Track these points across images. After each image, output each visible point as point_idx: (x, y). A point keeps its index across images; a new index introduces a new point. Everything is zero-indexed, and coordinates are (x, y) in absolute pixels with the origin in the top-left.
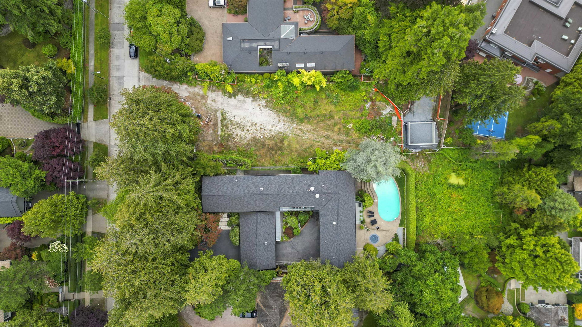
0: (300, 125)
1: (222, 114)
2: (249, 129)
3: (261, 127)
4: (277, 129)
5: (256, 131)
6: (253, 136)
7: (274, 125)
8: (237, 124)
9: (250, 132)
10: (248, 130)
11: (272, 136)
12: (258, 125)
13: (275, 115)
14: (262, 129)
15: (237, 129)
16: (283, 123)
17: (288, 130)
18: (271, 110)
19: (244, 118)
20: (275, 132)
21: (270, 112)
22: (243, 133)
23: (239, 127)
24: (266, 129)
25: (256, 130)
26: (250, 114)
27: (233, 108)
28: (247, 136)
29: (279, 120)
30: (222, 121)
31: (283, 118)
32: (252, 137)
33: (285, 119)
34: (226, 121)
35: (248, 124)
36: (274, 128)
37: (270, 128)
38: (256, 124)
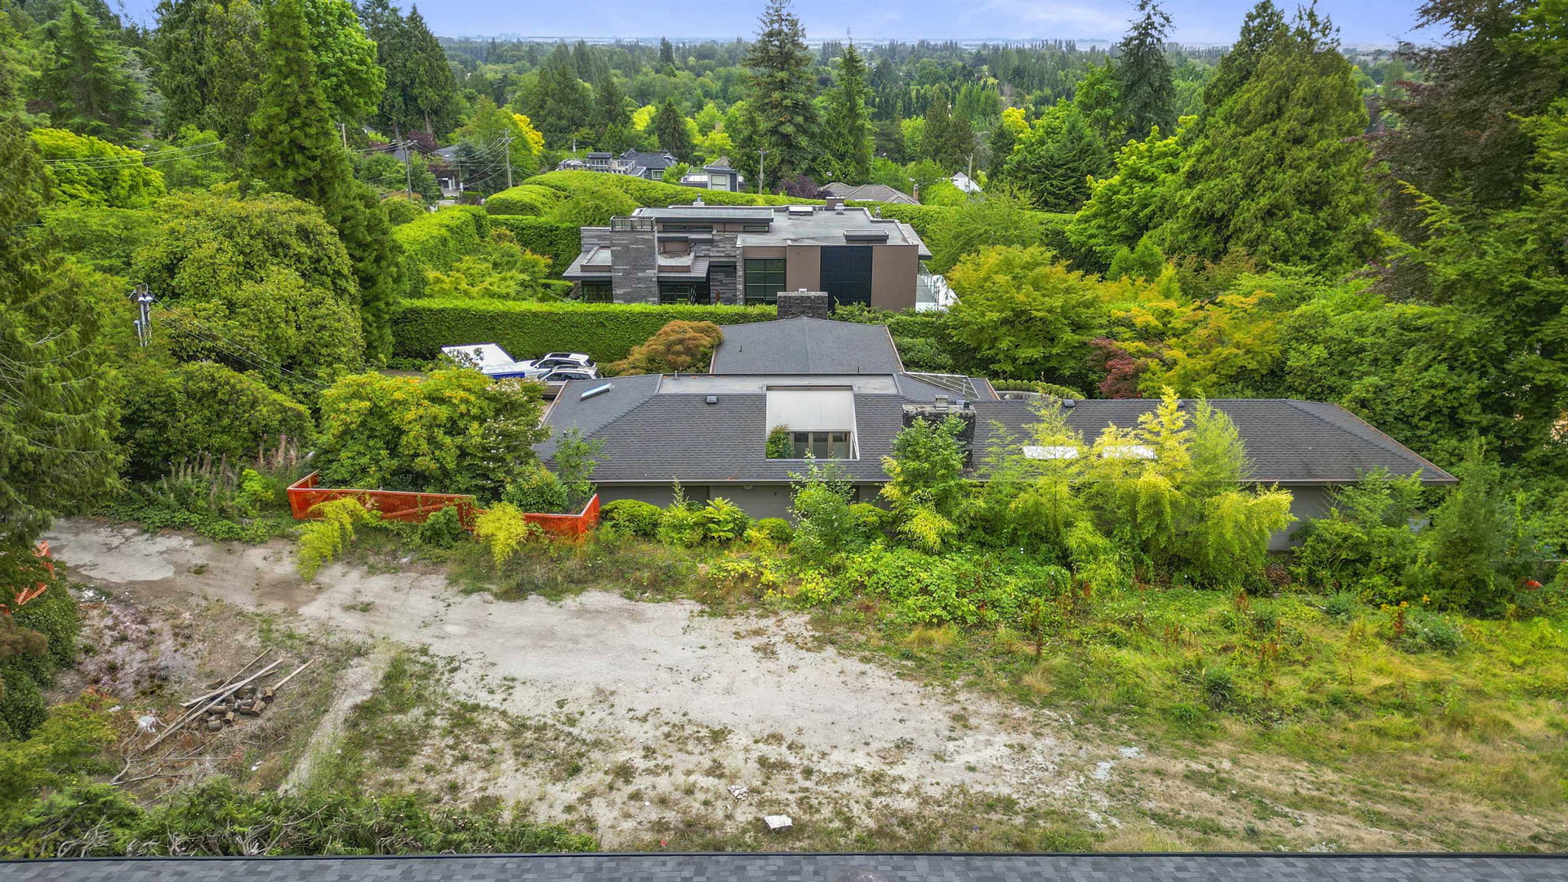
0: (1193, 756)
1: (394, 675)
2: (640, 763)
3: (773, 752)
4: (950, 774)
5: (710, 782)
6: (671, 816)
7: (905, 745)
8: (519, 727)
9: (641, 783)
10: (624, 772)
11: (905, 822)
12: (739, 740)
13: (910, 685)
14: (783, 766)
15: (509, 763)
16: (1002, 738)
17: (1071, 783)
18: (865, 660)
19: (603, 696)
20: (936, 792)
21: (853, 665)
22: (570, 792)
23: (525, 755)
24: (827, 768)
25: (716, 770)
26: (664, 675)
27: (520, 641)
28: (603, 813)
29: (961, 719)
30: (366, 711)
31: (992, 707)
32: (660, 826)
33: (1017, 712)
34: (417, 712)
35: (633, 730)
36: (909, 769)
37: (872, 765)
38: (718, 736)
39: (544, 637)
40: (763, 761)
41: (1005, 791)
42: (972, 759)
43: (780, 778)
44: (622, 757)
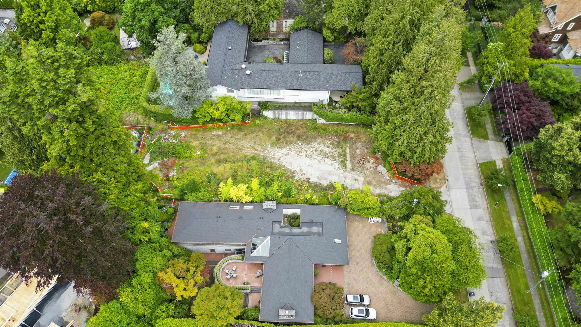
0: (256, 154)
1: (345, 166)
2: (314, 152)
4: (282, 151)
5: (307, 150)
8: (328, 157)
9: (314, 149)
10: (316, 151)
13: (284, 164)
16: (275, 156)
17: (271, 150)
18: (288, 169)
20: (284, 149)
24: (295, 152)
26: (313, 166)
27: (333, 173)
28: (317, 146)
29: (279, 159)
30: (346, 159)
31: (275, 161)
32: (311, 144)
33: (272, 160)
34: (340, 160)
35: (316, 157)
36: (287, 152)
37: (290, 152)
38: (306, 156)
39: (330, 174)
40: (302, 152)
41: (277, 149)
42: (280, 153)
43: (300, 151)
44: (316, 153)
